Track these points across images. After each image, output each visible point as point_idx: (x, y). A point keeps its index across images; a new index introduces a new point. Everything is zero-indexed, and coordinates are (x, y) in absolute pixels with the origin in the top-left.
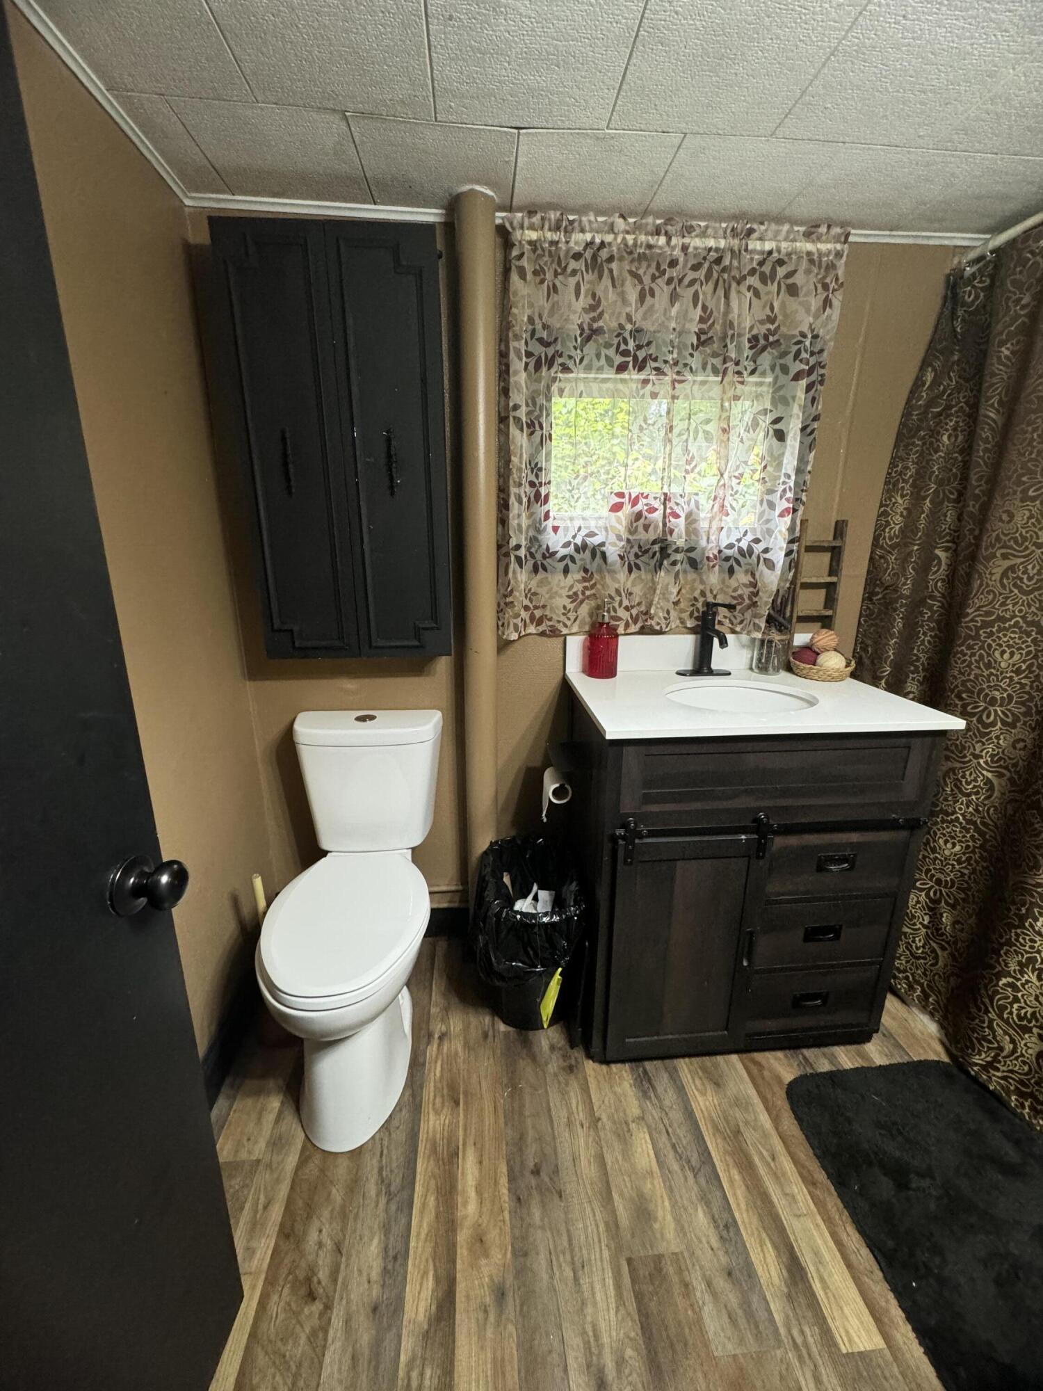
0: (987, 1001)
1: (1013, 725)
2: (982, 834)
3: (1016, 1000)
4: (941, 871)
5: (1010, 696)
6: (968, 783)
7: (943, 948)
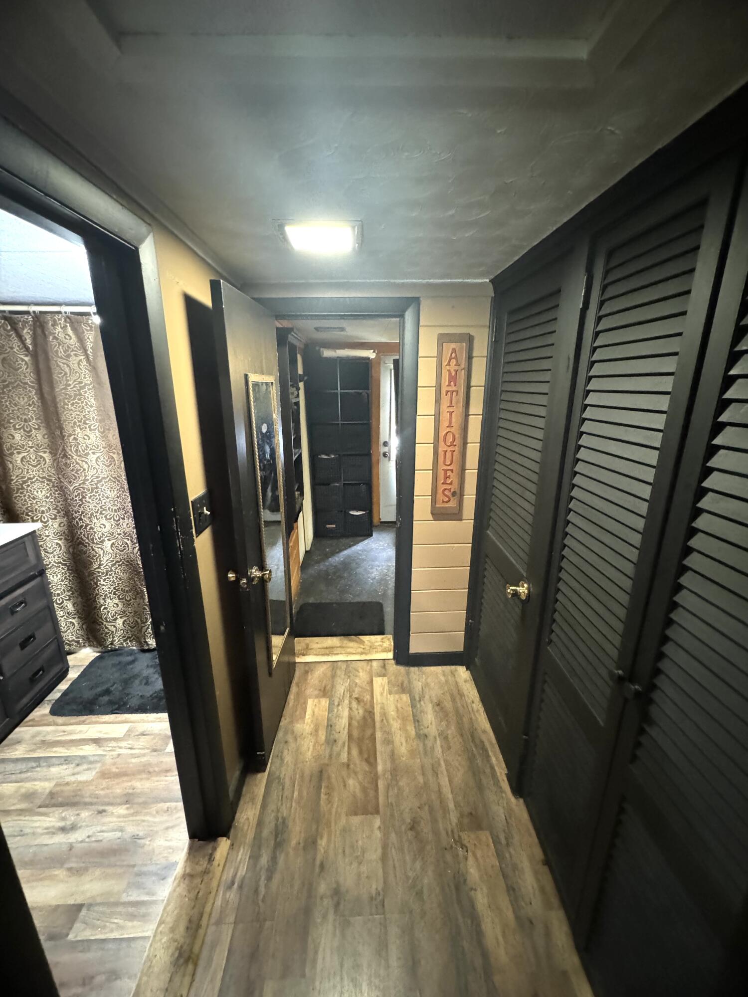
0: (100, 620)
1: (55, 518)
2: (65, 565)
3: (108, 612)
4: (57, 589)
5: (49, 508)
6: (50, 548)
7: (74, 618)
